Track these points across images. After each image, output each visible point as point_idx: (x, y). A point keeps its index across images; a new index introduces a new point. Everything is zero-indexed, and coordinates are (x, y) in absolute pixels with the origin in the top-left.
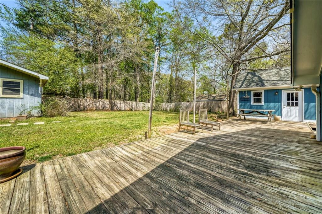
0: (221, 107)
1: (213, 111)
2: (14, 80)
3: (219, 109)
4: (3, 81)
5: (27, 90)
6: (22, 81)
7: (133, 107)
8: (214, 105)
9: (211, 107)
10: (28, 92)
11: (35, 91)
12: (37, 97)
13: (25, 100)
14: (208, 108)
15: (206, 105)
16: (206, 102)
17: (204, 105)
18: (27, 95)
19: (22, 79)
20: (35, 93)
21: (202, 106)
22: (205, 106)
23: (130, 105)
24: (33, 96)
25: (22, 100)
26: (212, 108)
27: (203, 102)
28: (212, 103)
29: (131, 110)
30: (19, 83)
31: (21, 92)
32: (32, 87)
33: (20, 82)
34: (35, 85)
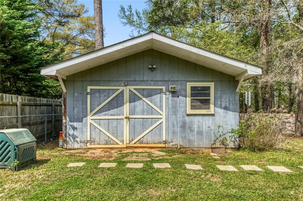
4: (191, 87)
5: (219, 100)
6: (213, 83)
10: (221, 103)
11: (229, 100)
12: (232, 111)
13: (217, 117)
18: (219, 109)
19: (212, 81)
20: (229, 104)
24: (227, 110)
25: (213, 117)
30: (208, 88)
31: (212, 104)
32: (225, 93)
33: (210, 87)
34: (229, 89)
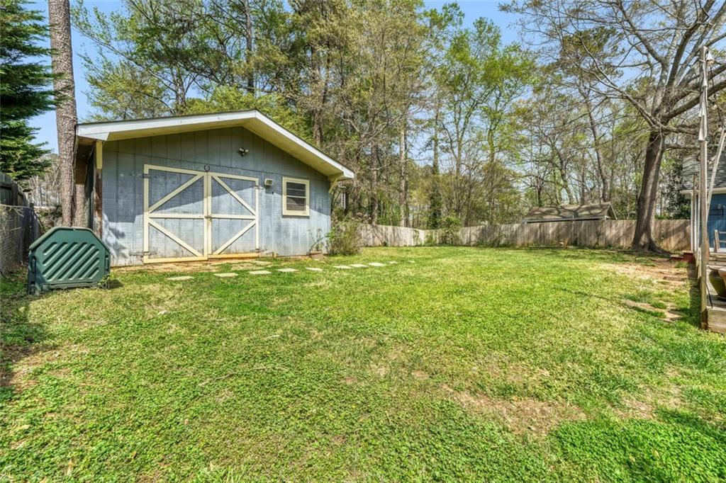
0: (604, 234)
1: (583, 243)
2: (294, 179)
3: (598, 239)
4: (287, 182)
5: (314, 201)
6: (308, 181)
7: (389, 237)
8: (585, 230)
9: (578, 234)
10: (315, 204)
11: (323, 202)
12: (325, 214)
13: (311, 221)
14: (570, 236)
15: (564, 230)
16: (563, 223)
17: (558, 230)
18: (314, 211)
19: (307, 179)
20: (323, 207)
21: (553, 234)
22: (560, 233)
23: (382, 234)
24: (321, 212)
25: (308, 219)
26: (580, 235)
27: (556, 224)
28: (580, 226)
29: (385, 245)
30: (303, 186)
31: (308, 205)
33: (304, 185)
34: (322, 190)
